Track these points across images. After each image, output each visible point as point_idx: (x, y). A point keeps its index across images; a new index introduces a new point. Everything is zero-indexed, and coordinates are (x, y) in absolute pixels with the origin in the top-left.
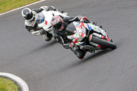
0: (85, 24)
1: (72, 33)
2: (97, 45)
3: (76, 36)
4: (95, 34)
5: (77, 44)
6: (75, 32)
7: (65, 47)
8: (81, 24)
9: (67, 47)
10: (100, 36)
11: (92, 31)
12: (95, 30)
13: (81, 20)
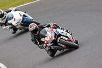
0: (54, 29)
1: (44, 37)
4: (62, 37)
6: (46, 35)
7: (40, 47)
8: (51, 29)
9: (42, 48)
10: (66, 39)
12: (62, 34)
13: (52, 26)
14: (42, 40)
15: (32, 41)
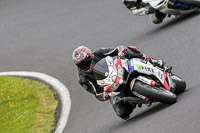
5: (110, 94)
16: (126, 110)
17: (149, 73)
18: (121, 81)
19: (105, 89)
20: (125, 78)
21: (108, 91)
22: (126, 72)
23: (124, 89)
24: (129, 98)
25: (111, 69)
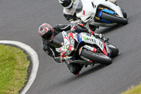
1: (60, 46)
2: (88, 60)
3: (63, 49)
4: (86, 46)
5: (65, 58)
6: (62, 44)
8: (69, 35)
9: (58, 61)
10: (92, 49)
11: (83, 44)
12: (86, 41)
13: (72, 29)
14: (57, 50)
15: (45, 50)
16: (77, 68)
17: (92, 43)
18: (73, 49)
19: (61, 54)
20: (75, 47)
21: (63, 56)
22: (76, 43)
23: (75, 55)
24: (78, 61)
25: (65, 40)
